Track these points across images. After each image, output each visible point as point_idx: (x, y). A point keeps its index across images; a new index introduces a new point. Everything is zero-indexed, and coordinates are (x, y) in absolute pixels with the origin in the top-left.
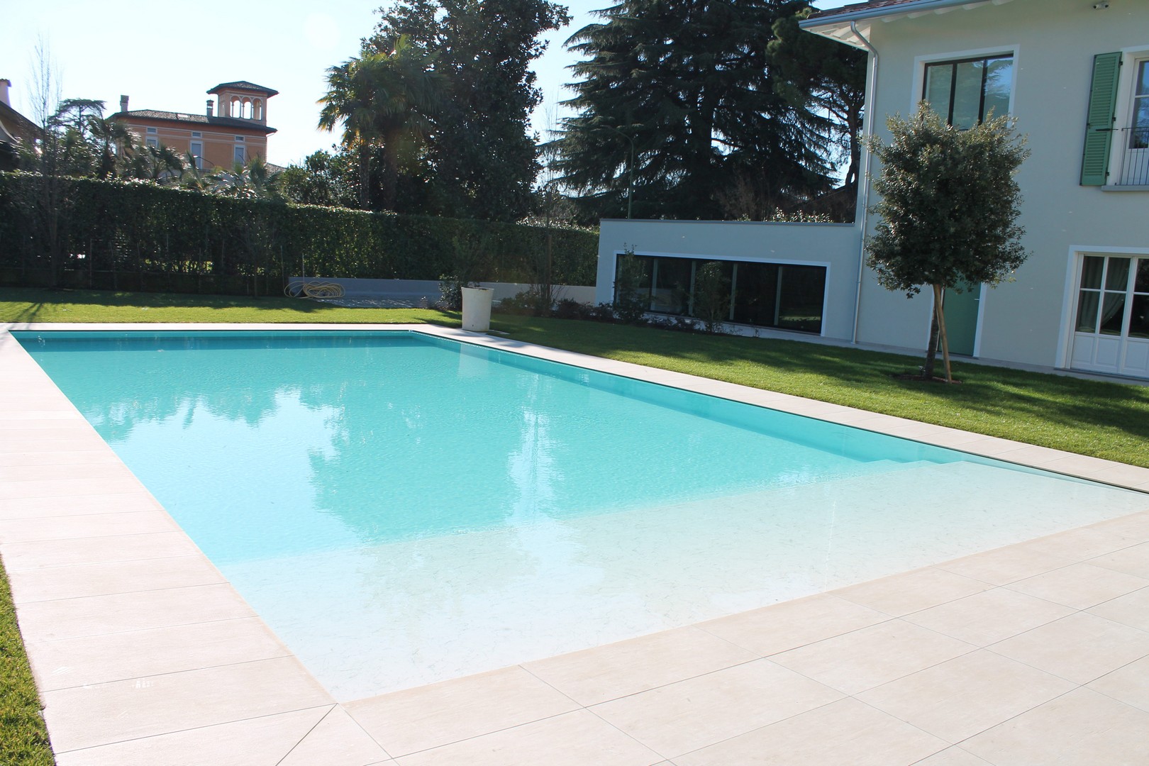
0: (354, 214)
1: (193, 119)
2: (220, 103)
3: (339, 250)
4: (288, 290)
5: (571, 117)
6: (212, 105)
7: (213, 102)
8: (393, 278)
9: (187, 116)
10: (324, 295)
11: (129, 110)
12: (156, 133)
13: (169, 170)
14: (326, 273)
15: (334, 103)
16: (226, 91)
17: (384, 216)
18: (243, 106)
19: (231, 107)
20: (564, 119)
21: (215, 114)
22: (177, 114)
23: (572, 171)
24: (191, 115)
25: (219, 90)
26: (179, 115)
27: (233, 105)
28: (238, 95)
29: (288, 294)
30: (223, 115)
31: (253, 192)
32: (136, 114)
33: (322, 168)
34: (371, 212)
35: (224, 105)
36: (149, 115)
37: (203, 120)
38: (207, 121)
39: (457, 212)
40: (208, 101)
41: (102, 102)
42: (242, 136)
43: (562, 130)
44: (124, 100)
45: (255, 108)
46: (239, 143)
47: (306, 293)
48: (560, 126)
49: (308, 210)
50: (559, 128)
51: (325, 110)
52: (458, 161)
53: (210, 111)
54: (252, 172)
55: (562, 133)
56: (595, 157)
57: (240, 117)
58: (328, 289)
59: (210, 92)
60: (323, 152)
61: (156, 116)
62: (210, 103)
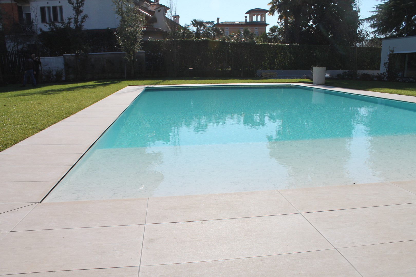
0: (282, 46)
1: (240, 23)
2: (249, 17)
3: (277, 60)
4: (256, 75)
5: (380, 4)
6: (247, 18)
7: (247, 16)
8: (297, 70)
9: (238, 23)
10: (270, 77)
11: (219, 22)
12: (228, 29)
13: (218, 36)
14: (272, 68)
15: (275, 5)
16: (252, 12)
17: (294, 46)
18: (258, 17)
19: (253, 18)
20: (377, 5)
21: (248, 21)
22: (235, 22)
23: (381, 27)
24: (239, 22)
25: (249, 12)
26: (236, 22)
27: (254, 17)
28: (255, 13)
29: (256, 76)
30: (251, 21)
31: (244, 40)
32: (222, 23)
33: (275, 32)
34: (288, 44)
35: (251, 17)
36: (226, 23)
37: (244, 23)
38: (245, 23)
39: (324, 43)
40: (245, 17)
41: (213, 22)
42: (257, 28)
43: (376, 10)
44: (218, 19)
45: (262, 17)
46: (256, 30)
47: (263, 75)
48: (375, 8)
49: (264, 45)
50: (374, 9)
51: (271, 7)
52: (324, 23)
53: (246, 20)
54: (244, 33)
55: (376, 11)
56: (391, 20)
57: (257, 21)
58: (272, 74)
59: (246, 13)
60: (276, 26)
61: (228, 23)
62: (246, 17)
